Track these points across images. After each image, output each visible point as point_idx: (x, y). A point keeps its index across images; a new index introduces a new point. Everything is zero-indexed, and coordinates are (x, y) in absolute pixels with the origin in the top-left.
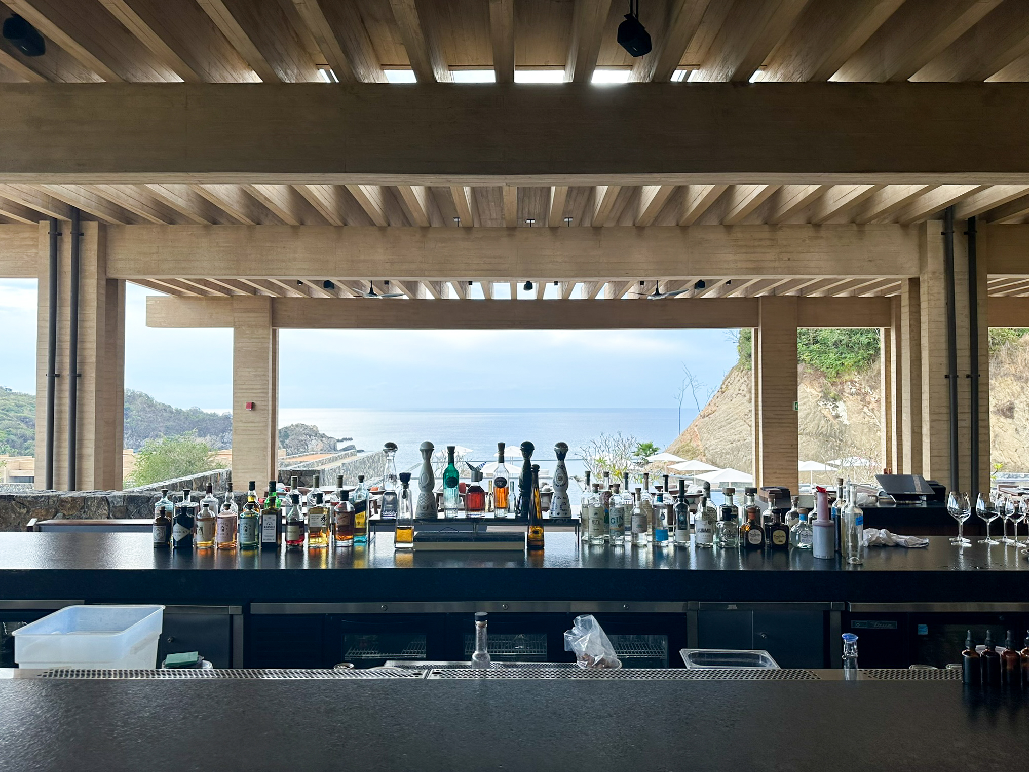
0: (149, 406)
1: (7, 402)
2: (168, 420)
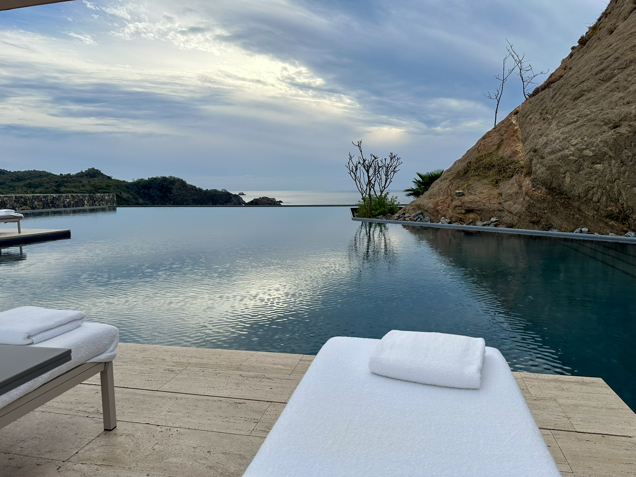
1: (101, 184)
2: (194, 195)
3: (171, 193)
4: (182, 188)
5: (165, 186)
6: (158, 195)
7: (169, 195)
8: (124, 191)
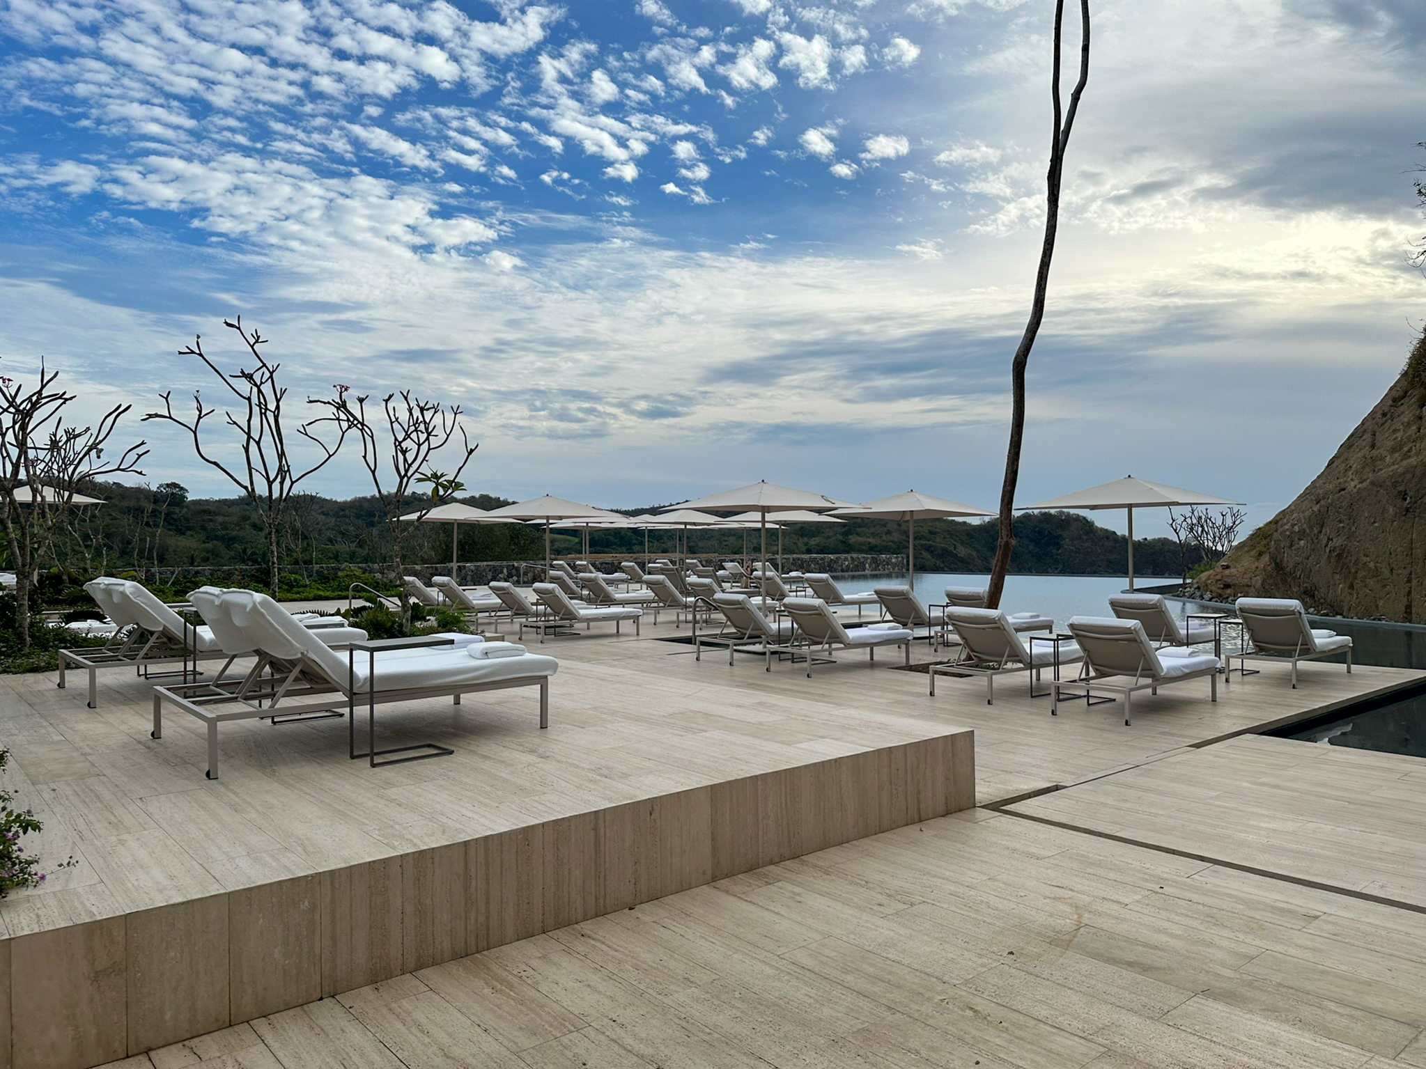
0: (1087, 533)
2: (1111, 552)
3: (1058, 546)
4: (1085, 537)
5: (1046, 533)
6: (1030, 552)
7: (1055, 551)
8: (962, 543)
